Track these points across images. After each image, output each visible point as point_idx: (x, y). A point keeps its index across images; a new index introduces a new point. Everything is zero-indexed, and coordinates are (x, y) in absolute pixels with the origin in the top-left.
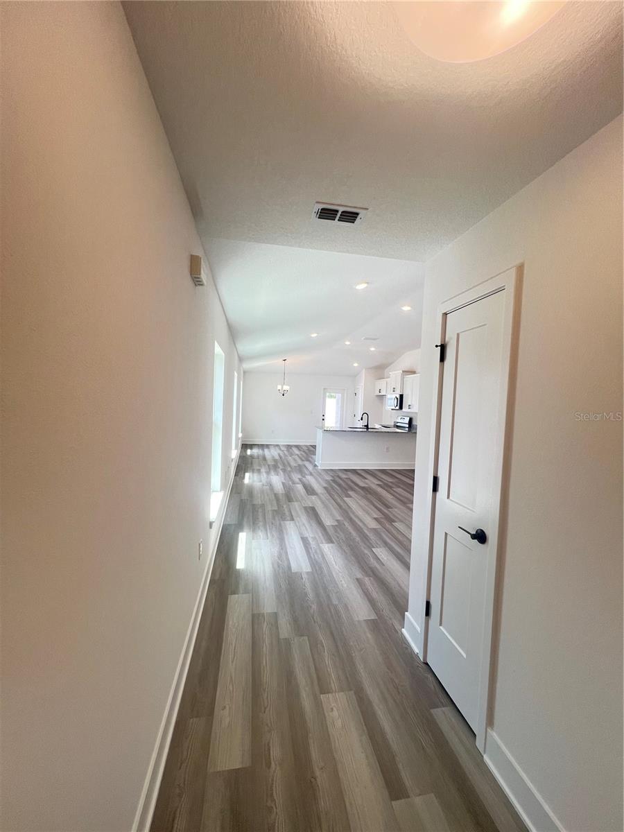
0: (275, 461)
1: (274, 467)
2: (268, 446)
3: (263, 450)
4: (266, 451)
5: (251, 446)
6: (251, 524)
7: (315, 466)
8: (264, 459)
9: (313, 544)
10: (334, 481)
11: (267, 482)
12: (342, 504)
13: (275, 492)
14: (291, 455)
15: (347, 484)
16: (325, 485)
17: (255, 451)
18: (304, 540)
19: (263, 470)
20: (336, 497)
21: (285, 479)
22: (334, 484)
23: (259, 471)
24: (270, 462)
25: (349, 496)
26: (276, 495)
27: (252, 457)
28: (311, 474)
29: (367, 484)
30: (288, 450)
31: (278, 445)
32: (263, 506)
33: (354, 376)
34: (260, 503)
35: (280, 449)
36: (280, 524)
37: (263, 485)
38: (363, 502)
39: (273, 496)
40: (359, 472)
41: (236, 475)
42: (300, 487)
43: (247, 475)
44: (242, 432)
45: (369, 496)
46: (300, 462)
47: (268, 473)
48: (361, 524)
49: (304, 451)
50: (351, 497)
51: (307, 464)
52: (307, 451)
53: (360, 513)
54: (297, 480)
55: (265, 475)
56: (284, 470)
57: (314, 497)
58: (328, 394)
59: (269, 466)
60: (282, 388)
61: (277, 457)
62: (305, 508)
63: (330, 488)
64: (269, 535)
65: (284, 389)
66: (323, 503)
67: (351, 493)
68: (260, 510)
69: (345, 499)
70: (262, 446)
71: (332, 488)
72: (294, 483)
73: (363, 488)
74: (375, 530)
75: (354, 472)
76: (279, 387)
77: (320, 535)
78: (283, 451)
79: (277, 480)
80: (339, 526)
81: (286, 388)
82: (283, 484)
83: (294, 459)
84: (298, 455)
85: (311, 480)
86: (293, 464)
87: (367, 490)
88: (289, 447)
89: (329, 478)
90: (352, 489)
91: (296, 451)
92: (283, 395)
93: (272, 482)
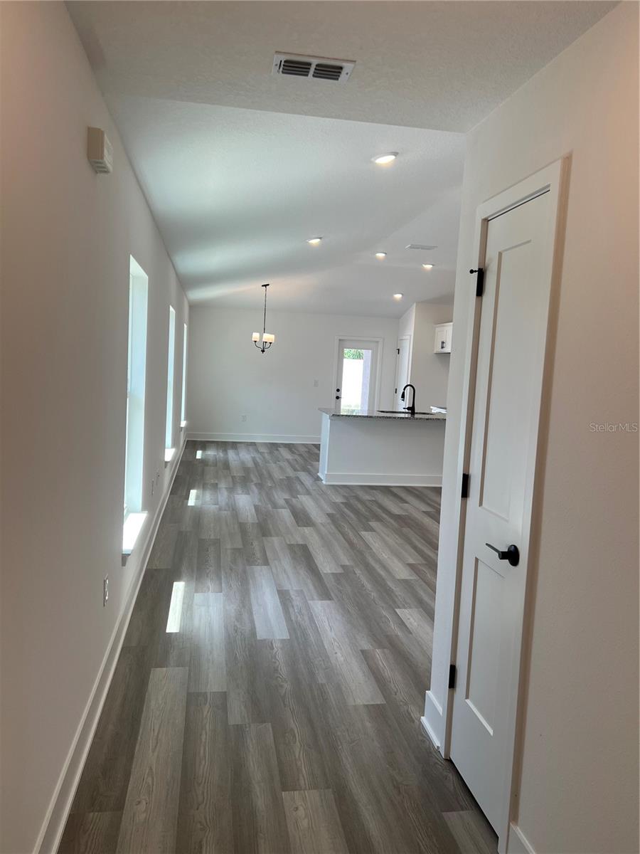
0: (246, 470)
1: (244, 479)
2: (234, 445)
3: (225, 451)
4: (231, 455)
5: (204, 445)
6: (196, 568)
7: (318, 479)
8: (226, 465)
9: (296, 600)
10: (347, 505)
11: (227, 504)
12: (355, 541)
13: (240, 521)
14: (276, 460)
15: (371, 511)
16: (330, 511)
17: (211, 453)
18: (284, 596)
19: (223, 485)
20: (347, 529)
21: (260, 500)
22: (345, 510)
23: (215, 487)
24: (238, 473)
25: (372, 530)
26: (242, 527)
27: (202, 461)
28: (308, 493)
29: (405, 510)
30: (271, 453)
31: (252, 444)
32: (217, 543)
34: (212, 537)
35: (257, 451)
36: (245, 572)
37: (220, 509)
38: (393, 540)
39: (236, 526)
40: (395, 490)
41: (174, 492)
42: (285, 514)
43: (193, 493)
44: (186, 419)
45: (406, 530)
46: (290, 473)
47: (231, 490)
48: (383, 573)
49: (300, 455)
50: (375, 531)
51: (303, 476)
52: (306, 455)
53: (385, 556)
54: (281, 502)
55: (225, 493)
56: (260, 486)
57: (307, 530)
58: (346, 351)
59: (233, 477)
60: (261, 337)
61: (250, 464)
62: (291, 547)
63: (338, 516)
64: (223, 585)
65: (264, 340)
66: (323, 539)
67: (373, 524)
68: (212, 549)
69: (363, 533)
70: (224, 446)
71: (343, 515)
72: (275, 506)
73: (397, 518)
74: (405, 583)
75: (387, 490)
76: (256, 336)
77: (311, 587)
78: (261, 453)
79: (245, 502)
80: (345, 575)
81: (269, 337)
82: (256, 508)
83: (281, 467)
84: (288, 460)
85: (306, 502)
86: (278, 475)
87: (404, 520)
88: (274, 447)
89: (339, 500)
90: (379, 519)
91: (286, 454)
92: (263, 351)
93: (237, 504)
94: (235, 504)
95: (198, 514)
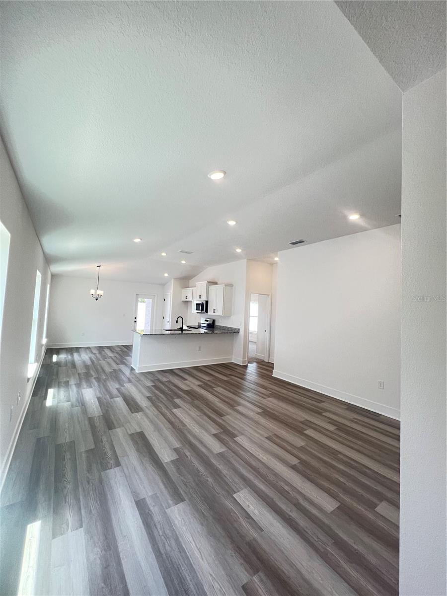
0: (87, 367)
1: (88, 374)
2: (77, 349)
3: (72, 354)
4: (76, 356)
5: (58, 351)
6: (53, 490)
7: (132, 369)
8: (74, 365)
9: (154, 510)
10: (155, 386)
11: (77, 400)
12: (173, 420)
13: (90, 416)
14: (104, 358)
15: (172, 390)
16: (148, 395)
17: (63, 357)
18: (141, 505)
19: (72, 382)
20: (164, 410)
21: (100, 392)
22: (157, 392)
23: (67, 384)
24: (82, 371)
25: (177, 406)
26: (91, 420)
27: (58, 364)
28: (130, 381)
29: (188, 386)
30: (100, 353)
31: (89, 348)
32: (72, 445)
33: (163, 285)
34: (68, 440)
35: (92, 352)
36: (101, 481)
37: (72, 406)
38: (195, 413)
39: (87, 422)
40: (176, 371)
41: (35, 394)
42: (119, 401)
43: (51, 392)
44: (47, 337)
45: (196, 402)
46: (115, 366)
47: (79, 385)
48: (203, 450)
49: (117, 353)
50: (180, 407)
51: (122, 367)
52: (120, 353)
53: (196, 430)
54: (115, 392)
55: (74, 388)
56: (98, 379)
57: (139, 415)
58: (140, 299)
59: (79, 374)
60: (96, 292)
61: (89, 363)
62: (132, 435)
63: (154, 398)
64: (83, 511)
65: (98, 294)
66: (151, 421)
67: (177, 401)
68: (68, 456)
69: (175, 411)
70: (70, 350)
71: (156, 395)
72: (112, 397)
73: (187, 393)
74: (221, 455)
75: (171, 372)
76: (92, 292)
77: (162, 486)
78: (95, 354)
79: (90, 394)
80: (180, 461)
81: (100, 292)
82: (99, 399)
83: (108, 363)
84: (111, 357)
85: (132, 390)
86: (108, 369)
87: (190, 393)
88: (101, 349)
89: (149, 384)
90: (179, 397)
91: (109, 353)
92: (97, 299)
93: (85, 399)
94: (83, 398)
95: (54, 414)
